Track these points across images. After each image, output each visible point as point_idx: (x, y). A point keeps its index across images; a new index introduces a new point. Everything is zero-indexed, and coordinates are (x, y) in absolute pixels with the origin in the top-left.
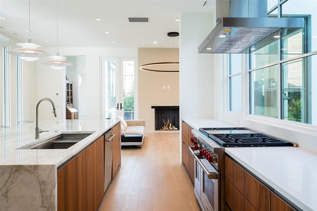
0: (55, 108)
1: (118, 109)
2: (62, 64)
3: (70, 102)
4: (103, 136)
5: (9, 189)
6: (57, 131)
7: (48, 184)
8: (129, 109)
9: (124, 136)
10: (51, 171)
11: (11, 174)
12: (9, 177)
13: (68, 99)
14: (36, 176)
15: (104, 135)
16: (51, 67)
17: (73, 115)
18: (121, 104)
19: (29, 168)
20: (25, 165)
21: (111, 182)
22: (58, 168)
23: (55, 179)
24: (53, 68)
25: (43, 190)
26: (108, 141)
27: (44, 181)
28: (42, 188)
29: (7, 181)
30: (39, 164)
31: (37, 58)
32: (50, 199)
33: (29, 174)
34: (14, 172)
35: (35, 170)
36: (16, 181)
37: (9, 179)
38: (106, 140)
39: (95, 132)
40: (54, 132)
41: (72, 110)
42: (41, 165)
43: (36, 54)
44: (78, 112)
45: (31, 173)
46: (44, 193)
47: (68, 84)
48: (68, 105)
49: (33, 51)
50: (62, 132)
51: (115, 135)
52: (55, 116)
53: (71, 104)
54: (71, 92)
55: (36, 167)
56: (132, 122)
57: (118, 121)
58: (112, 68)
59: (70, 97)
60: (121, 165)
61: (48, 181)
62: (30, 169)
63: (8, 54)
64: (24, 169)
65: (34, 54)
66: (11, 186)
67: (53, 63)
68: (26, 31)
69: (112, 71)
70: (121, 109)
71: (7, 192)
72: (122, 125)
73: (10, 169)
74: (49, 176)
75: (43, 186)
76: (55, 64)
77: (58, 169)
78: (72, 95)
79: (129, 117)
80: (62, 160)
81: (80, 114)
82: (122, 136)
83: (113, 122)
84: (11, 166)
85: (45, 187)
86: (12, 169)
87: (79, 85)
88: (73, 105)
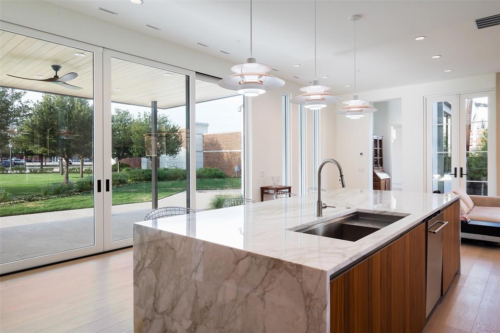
0: (343, 174)
1: (456, 176)
2: (361, 110)
3: (379, 165)
4: (424, 223)
5: (266, 290)
6: (349, 206)
7: (315, 300)
8: (477, 176)
9: (467, 222)
10: (320, 279)
11: (268, 269)
12: (266, 274)
13: (376, 160)
14: (299, 281)
15: (426, 221)
16: (347, 116)
17: (382, 182)
18: (461, 169)
19: (289, 267)
20: (285, 261)
21: (440, 301)
22: (332, 277)
23: (325, 296)
24: (349, 118)
25: (309, 306)
26: (434, 233)
27: (310, 292)
28: (308, 304)
29: (264, 278)
30: (304, 264)
31: (324, 104)
32: (319, 325)
33: (290, 275)
34: (272, 268)
35: (298, 271)
36: (274, 281)
37: (267, 276)
38: (429, 230)
39: (409, 214)
40: (345, 208)
41: (382, 176)
42: (305, 267)
43: (323, 99)
44: (389, 179)
45: (294, 276)
46: (310, 311)
47: (376, 140)
48: (376, 169)
49: (320, 96)
50: (357, 209)
51: (447, 222)
52: (343, 187)
53: (380, 167)
54: (381, 151)
55: (299, 267)
56: (483, 199)
57: (455, 197)
58: (445, 112)
59: (378, 158)
60: (460, 272)
61: (316, 296)
62: (292, 268)
63: (291, 104)
64: (283, 267)
65: (320, 99)
66: (268, 287)
67: (348, 111)
68: (295, 66)
69: (445, 118)
70: (461, 176)
71: (264, 294)
72: (462, 203)
73: (267, 262)
74: (317, 287)
75: (309, 301)
76: (351, 111)
77: (331, 279)
78: (381, 155)
79: (477, 191)
80: (340, 263)
81: (393, 182)
82: (462, 222)
83: (447, 199)
84: (268, 257)
85: (312, 303)
86: (269, 263)
87: (392, 141)
88: (383, 169)
